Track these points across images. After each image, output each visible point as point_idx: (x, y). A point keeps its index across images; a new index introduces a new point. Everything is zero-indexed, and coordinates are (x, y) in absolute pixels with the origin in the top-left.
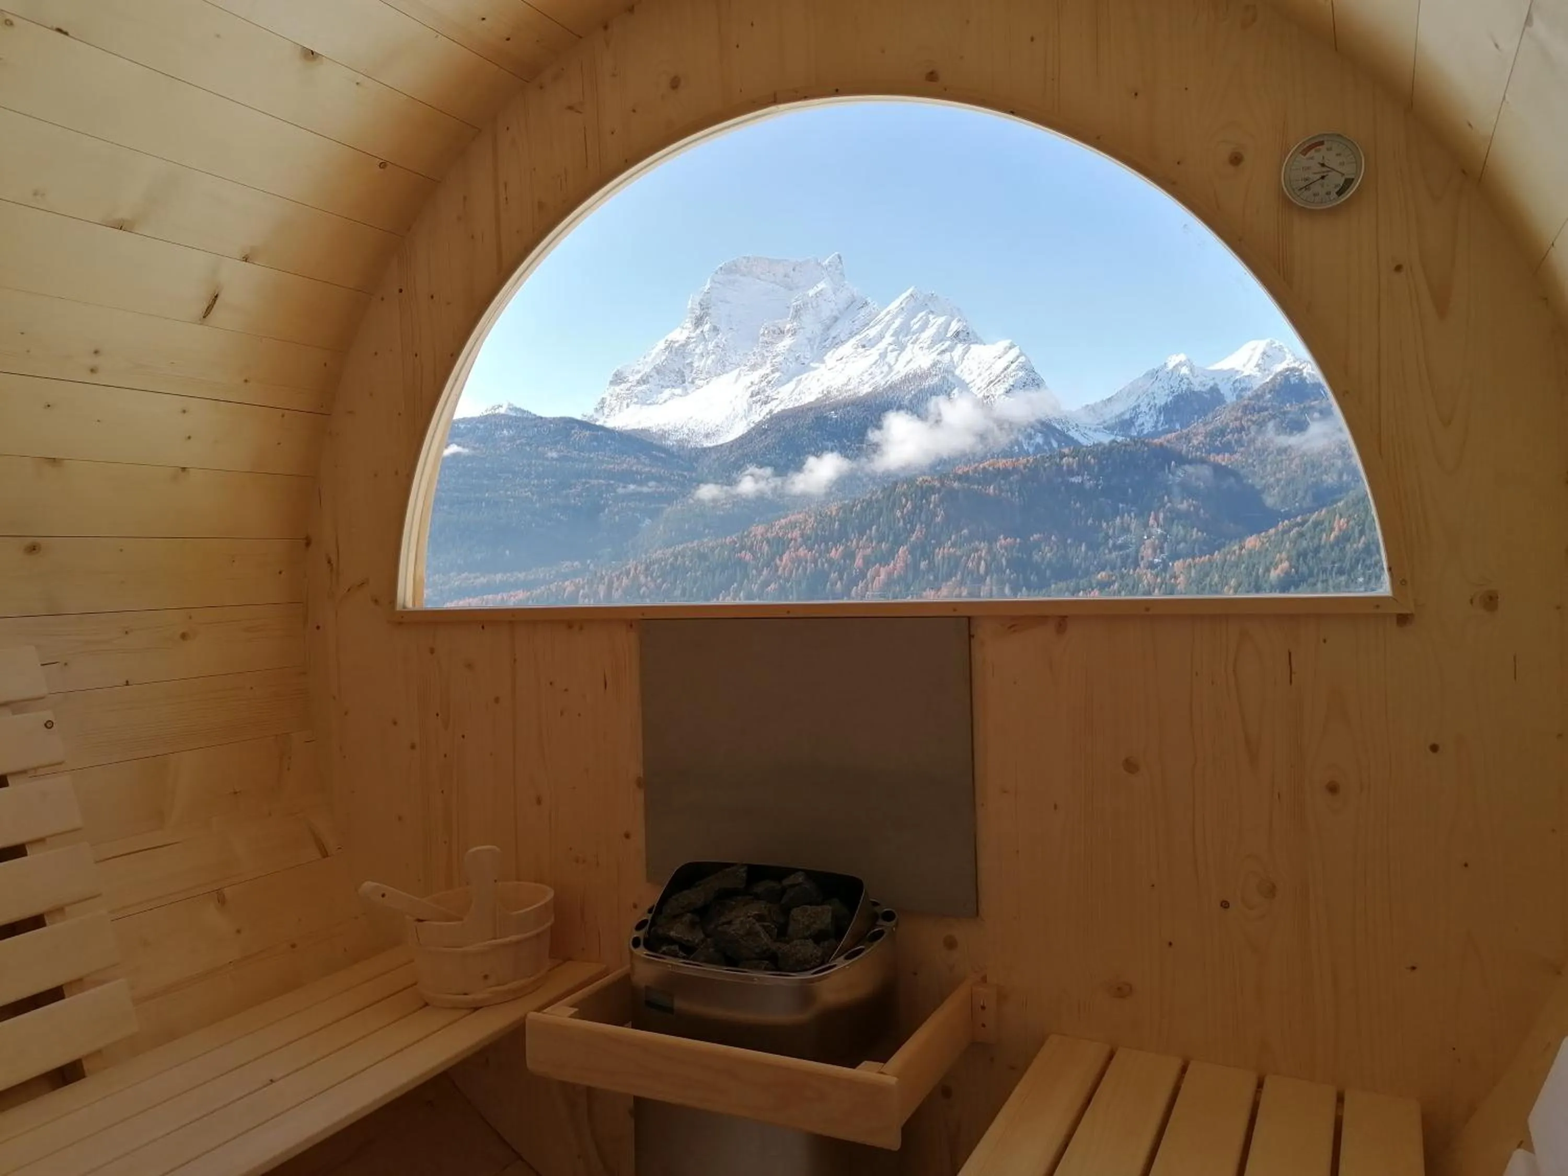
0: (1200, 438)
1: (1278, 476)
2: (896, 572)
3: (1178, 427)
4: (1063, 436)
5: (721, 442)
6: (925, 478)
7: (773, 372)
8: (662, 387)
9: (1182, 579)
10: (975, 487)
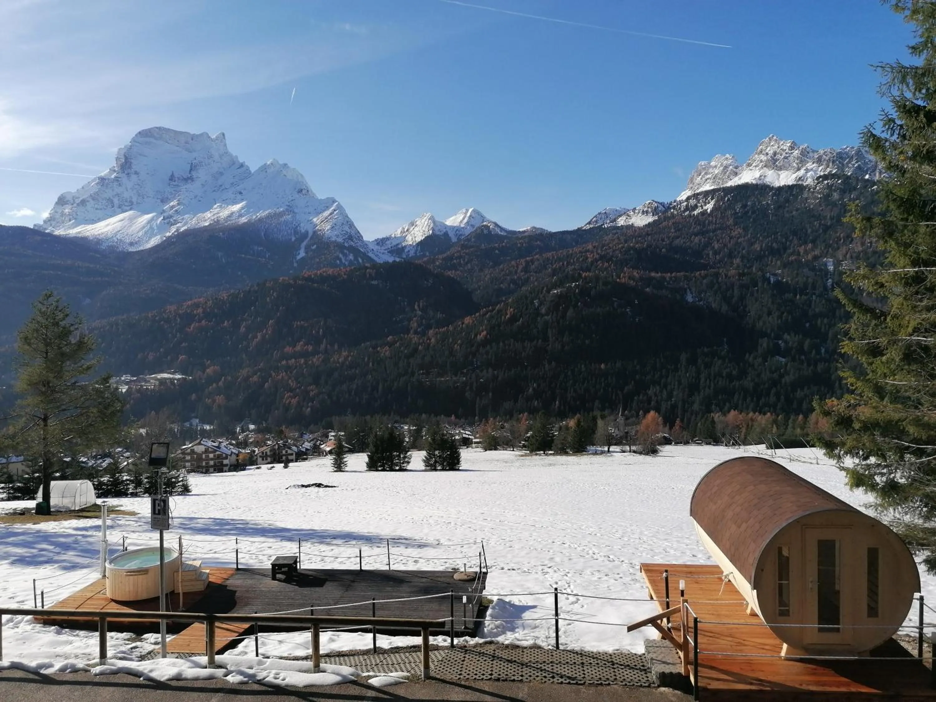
0: (440, 261)
1: (479, 284)
2: (267, 336)
3: (427, 254)
4: (365, 256)
5: (141, 248)
6: (285, 278)
7: (178, 204)
8: (97, 209)
9: (433, 340)
10: (316, 285)
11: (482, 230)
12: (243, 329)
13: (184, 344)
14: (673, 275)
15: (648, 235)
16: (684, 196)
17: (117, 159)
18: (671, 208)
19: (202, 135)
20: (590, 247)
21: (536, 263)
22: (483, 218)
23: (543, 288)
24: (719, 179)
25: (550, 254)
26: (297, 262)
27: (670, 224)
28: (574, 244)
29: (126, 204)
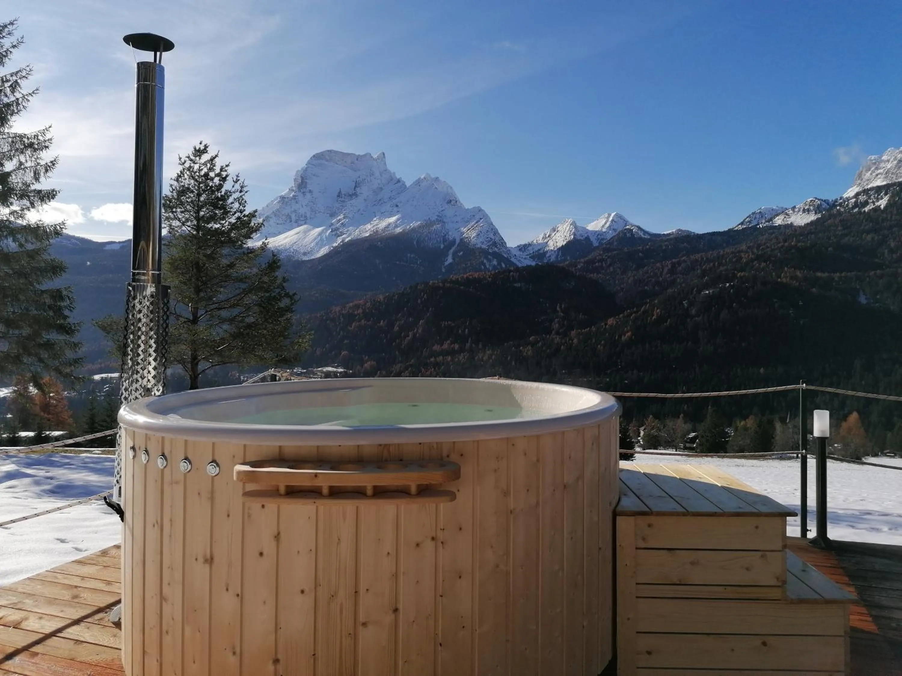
0: (582, 265)
1: (622, 286)
2: (418, 335)
3: (568, 258)
4: (508, 261)
5: (313, 257)
6: (434, 281)
7: (344, 218)
8: (277, 224)
9: (575, 341)
10: (462, 287)
11: (625, 234)
12: (396, 328)
13: (346, 342)
14: (843, 274)
15: (812, 233)
16: (851, 192)
17: (295, 180)
18: (837, 206)
19: (365, 155)
20: (744, 247)
21: (683, 265)
22: (626, 223)
23: (693, 289)
24: (892, 174)
25: (699, 255)
26: (445, 267)
27: (837, 221)
28: (725, 245)
29: (302, 219)
